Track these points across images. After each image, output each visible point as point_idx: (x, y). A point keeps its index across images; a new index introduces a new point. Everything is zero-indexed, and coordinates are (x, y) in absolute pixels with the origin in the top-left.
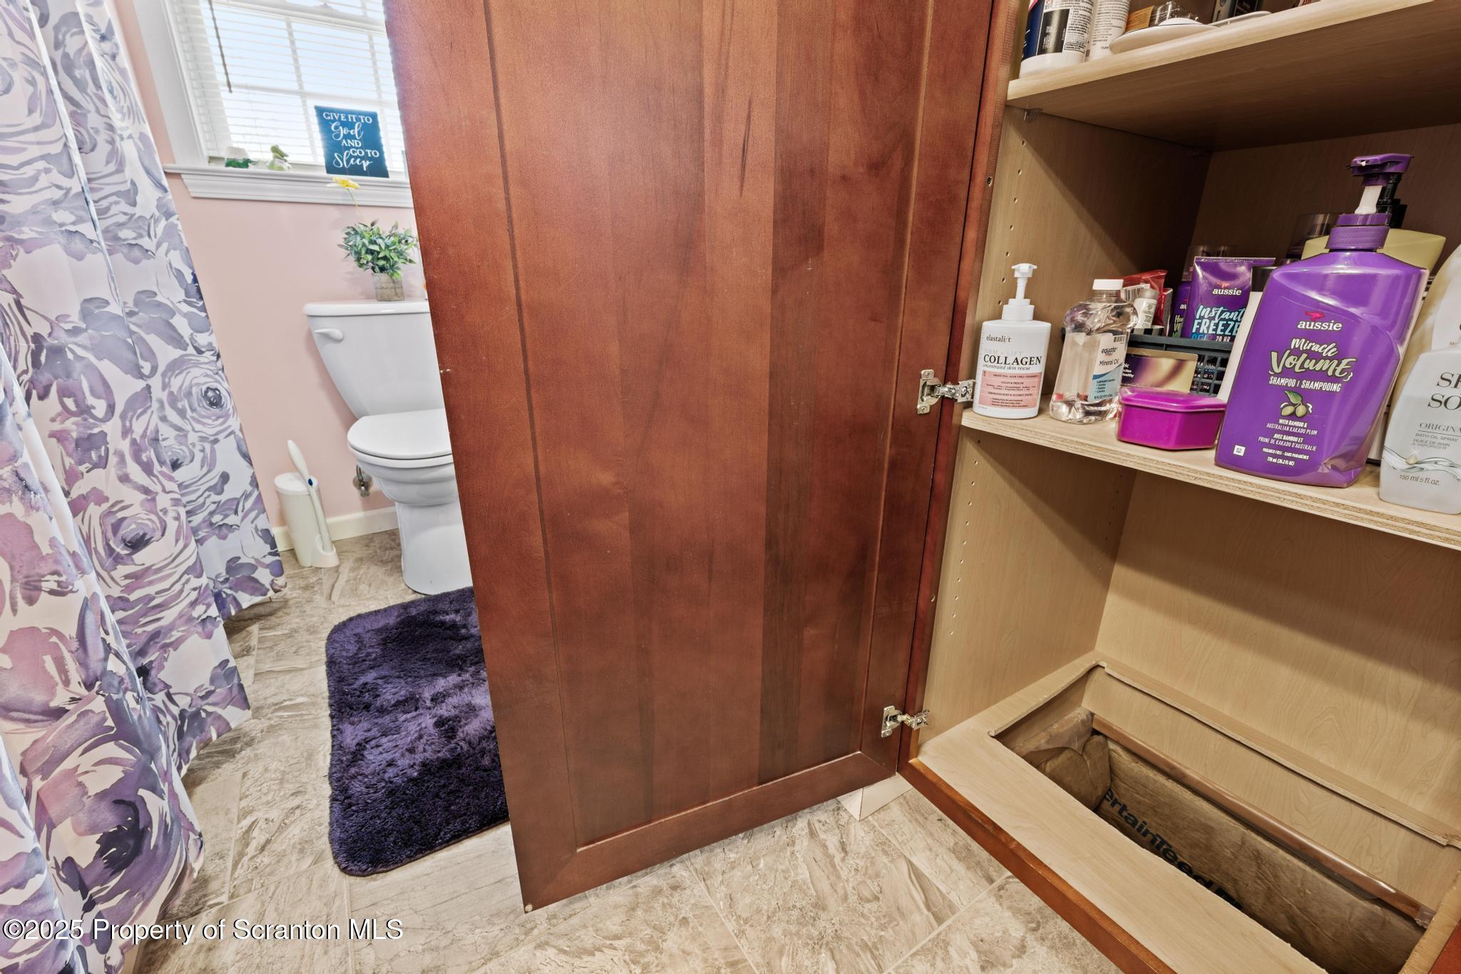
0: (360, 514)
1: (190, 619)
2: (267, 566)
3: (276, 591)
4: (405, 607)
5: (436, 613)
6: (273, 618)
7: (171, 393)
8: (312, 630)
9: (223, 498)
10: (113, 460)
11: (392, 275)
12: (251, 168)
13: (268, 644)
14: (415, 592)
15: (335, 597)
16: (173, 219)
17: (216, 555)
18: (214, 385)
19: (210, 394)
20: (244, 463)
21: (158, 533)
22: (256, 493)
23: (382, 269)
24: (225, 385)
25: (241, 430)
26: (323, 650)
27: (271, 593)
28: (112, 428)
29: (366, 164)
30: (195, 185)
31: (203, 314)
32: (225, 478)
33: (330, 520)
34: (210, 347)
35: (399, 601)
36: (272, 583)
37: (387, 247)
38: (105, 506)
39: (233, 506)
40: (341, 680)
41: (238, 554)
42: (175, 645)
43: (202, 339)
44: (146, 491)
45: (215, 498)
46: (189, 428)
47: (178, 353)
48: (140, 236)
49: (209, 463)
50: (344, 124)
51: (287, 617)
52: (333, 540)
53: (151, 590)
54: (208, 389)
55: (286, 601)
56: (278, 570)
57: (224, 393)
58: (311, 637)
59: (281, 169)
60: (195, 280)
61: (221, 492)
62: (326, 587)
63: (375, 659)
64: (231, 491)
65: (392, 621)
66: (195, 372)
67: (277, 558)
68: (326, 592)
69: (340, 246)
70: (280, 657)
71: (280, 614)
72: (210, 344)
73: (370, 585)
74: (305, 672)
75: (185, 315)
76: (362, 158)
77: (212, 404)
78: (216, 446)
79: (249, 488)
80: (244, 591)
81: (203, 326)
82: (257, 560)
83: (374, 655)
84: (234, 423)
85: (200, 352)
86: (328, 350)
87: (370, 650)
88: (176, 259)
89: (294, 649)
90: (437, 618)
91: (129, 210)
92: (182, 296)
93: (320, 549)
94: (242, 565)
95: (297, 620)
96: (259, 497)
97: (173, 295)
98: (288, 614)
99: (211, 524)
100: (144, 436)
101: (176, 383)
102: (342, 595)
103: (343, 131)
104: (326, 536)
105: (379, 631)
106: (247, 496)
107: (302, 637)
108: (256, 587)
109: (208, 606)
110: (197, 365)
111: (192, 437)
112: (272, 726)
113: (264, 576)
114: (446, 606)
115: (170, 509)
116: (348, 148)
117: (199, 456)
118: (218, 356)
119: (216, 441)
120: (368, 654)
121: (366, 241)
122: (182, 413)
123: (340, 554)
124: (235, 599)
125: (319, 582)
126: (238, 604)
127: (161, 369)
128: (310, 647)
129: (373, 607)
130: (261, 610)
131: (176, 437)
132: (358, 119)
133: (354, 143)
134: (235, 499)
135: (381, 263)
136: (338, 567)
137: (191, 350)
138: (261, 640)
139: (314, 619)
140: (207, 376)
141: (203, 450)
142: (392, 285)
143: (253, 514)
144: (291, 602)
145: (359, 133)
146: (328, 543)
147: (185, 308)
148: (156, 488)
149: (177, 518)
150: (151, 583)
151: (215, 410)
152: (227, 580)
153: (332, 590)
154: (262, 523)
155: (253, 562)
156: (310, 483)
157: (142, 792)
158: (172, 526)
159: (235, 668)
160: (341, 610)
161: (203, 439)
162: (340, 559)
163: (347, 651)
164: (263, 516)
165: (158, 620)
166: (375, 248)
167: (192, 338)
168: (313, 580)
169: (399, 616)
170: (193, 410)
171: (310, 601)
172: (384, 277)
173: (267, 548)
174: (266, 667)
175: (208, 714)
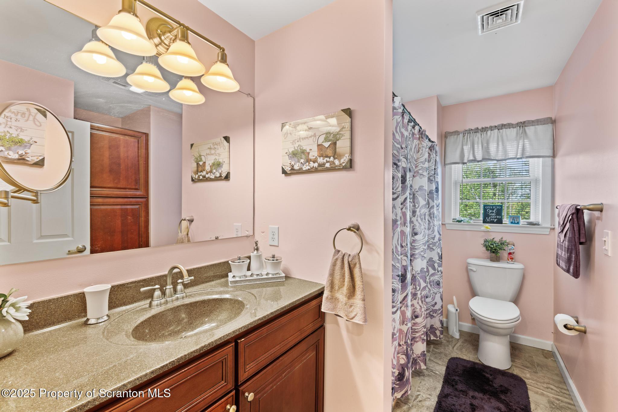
0: (470, 325)
1: (421, 338)
2: (439, 331)
3: (440, 339)
4: (474, 363)
5: (484, 371)
6: (437, 346)
7: (430, 281)
8: (446, 355)
9: (434, 308)
10: (417, 299)
11: (496, 254)
12: (462, 222)
13: (434, 352)
14: (480, 360)
15: (455, 348)
16: (440, 241)
17: (429, 322)
18: (440, 280)
19: (438, 282)
20: (441, 301)
21: (420, 316)
22: (442, 310)
23: (493, 252)
24: (442, 280)
25: (442, 292)
26: (447, 362)
27: (438, 339)
28: (419, 293)
29: (495, 220)
30: (448, 227)
31: (441, 263)
32: (436, 303)
33: (460, 323)
34: (441, 271)
35: (473, 361)
36: (439, 336)
37: (496, 246)
38: (414, 307)
39: (435, 311)
40: (449, 374)
41: (434, 324)
42: (417, 342)
43: (440, 269)
44: (421, 307)
45: (432, 308)
46: (431, 289)
47: (433, 272)
48: (433, 246)
49: (433, 299)
50: (491, 209)
51: (440, 348)
52: (460, 329)
53: (416, 328)
54: (438, 281)
55: (442, 343)
56: (442, 333)
57: (441, 282)
58: (445, 357)
59: (470, 222)
60: (442, 255)
61: (434, 307)
62: (453, 344)
63: (460, 374)
64: (437, 307)
65: (469, 366)
66: (436, 276)
67: (442, 329)
68: (453, 345)
69: (482, 244)
70: (436, 358)
71: (439, 346)
72: (441, 270)
73: (466, 350)
74: (441, 366)
75: (437, 263)
76: (495, 219)
77: (438, 285)
78: (436, 295)
79: (441, 308)
80: (433, 335)
81: (440, 266)
82: (437, 328)
83: (460, 373)
84: (441, 290)
85: (438, 272)
86: (471, 274)
87: (459, 370)
88: (439, 251)
89: (440, 358)
90: (483, 373)
91: (433, 241)
92: (438, 258)
93: (455, 331)
94: (434, 327)
95: (443, 350)
96: (442, 311)
97: (436, 258)
98: (441, 347)
99: (430, 314)
100: (423, 295)
101: (432, 278)
102: (457, 349)
103: (490, 211)
104: (458, 328)
105: (463, 366)
106: (439, 310)
107: (443, 355)
108: (435, 335)
109: (425, 336)
110: (437, 275)
111: (432, 292)
112: (429, 375)
113: (438, 333)
114: (488, 371)
115: (424, 312)
116: (491, 216)
117: (432, 296)
118: (442, 273)
119: (436, 294)
120: (458, 371)
121: (489, 244)
122: (431, 286)
123: (460, 335)
124: (430, 336)
125: (452, 341)
126: (430, 338)
127: (430, 275)
128: (444, 360)
129: (465, 358)
130: (435, 342)
131: (429, 291)
132: (496, 208)
133: (493, 214)
134: (436, 310)
135: (493, 250)
136: (459, 339)
137: (437, 271)
138: (433, 350)
139: (447, 352)
140: (438, 278)
141: (433, 295)
142: (496, 257)
143: (440, 315)
144: (443, 344)
145: (495, 211)
146: (458, 330)
147: (438, 261)
148: (422, 306)
149: (424, 314)
150: (416, 326)
151: (438, 286)
152: (429, 330)
153: (455, 346)
154: (441, 318)
155: (436, 328)
156: (457, 310)
157: (406, 368)
158: (423, 315)
159: (426, 354)
160: (455, 354)
161: (434, 293)
162: (460, 337)
163: (453, 367)
164: (442, 316)
165: (415, 335)
166: (492, 246)
167: (437, 269)
168: (451, 340)
169: (471, 365)
170: (433, 285)
171: (448, 346)
172: (493, 255)
173: (441, 326)
174: (432, 359)
175: (418, 362)
